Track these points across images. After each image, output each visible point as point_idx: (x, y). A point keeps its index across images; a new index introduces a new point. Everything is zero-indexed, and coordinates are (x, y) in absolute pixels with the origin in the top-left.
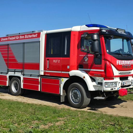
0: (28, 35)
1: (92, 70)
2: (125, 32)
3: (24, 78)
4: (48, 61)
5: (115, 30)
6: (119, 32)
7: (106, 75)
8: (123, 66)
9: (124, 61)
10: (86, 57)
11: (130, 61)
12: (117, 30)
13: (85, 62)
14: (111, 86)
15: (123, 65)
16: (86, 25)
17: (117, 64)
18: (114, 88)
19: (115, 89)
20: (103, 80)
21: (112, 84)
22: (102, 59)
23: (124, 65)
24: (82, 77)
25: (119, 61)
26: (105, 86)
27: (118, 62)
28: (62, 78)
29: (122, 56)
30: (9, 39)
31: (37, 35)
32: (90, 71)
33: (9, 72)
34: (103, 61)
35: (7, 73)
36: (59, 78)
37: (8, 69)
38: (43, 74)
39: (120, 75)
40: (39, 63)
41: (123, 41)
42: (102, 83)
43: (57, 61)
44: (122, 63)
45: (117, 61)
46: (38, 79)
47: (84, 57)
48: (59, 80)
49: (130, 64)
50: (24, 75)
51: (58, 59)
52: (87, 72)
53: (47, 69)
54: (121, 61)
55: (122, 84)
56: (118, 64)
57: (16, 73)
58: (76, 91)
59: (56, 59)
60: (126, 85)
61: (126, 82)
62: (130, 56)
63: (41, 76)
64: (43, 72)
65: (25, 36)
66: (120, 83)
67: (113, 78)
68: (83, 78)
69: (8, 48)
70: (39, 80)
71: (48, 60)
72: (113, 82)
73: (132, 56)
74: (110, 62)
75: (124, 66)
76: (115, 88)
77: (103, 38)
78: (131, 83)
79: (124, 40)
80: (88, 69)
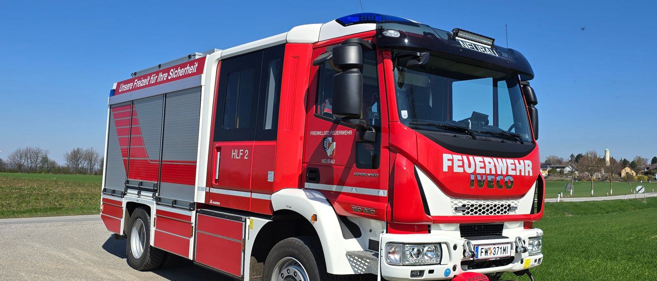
0: (176, 68)
1: (346, 189)
2: (493, 47)
3: (158, 211)
4: (219, 153)
5: (446, 38)
6: (465, 43)
7: (392, 212)
8: (473, 178)
9: (478, 159)
10: (330, 139)
11: (510, 161)
12: (456, 34)
13: (327, 157)
14: (412, 260)
15: (475, 173)
16: (338, 21)
17: (445, 169)
18: (427, 268)
19: (431, 272)
20: (385, 231)
21: (419, 253)
22: (381, 146)
23: (482, 175)
24: (309, 218)
25: (457, 157)
26: (387, 258)
27: (452, 160)
28: (252, 218)
29: (474, 138)
30: (135, 85)
31: (197, 65)
32: (340, 193)
33: (129, 191)
34: (384, 154)
35: (124, 194)
36: (244, 217)
37: (127, 182)
38: (202, 201)
39: (460, 214)
40: (196, 162)
41: (495, 85)
42: (379, 242)
43: (241, 154)
44: (470, 166)
45: (446, 157)
46: (189, 218)
47: (325, 138)
48: (242, 224)
49: (511, 173)
50: (158, 200)
51: (244, 148)
52: (331, 198)
53: (214, 182)
54: (465, 157)
55: (468, 254)
56: (451, 168)
57: (143, 193)
58: (293, 269)
59: (239, 148)
60: (491, 256)
61: (487, 247)
62: (516, 140)
63: (200, 205)
64: (204, 193)
65: (171, 74)
66: (460, 249)
67: (429, 226)
68: (312, 222)
69: (133, 113)
70: (193, 220)
71: (219, 149)
72: (424, 244)
73: (522, 143)
74: (414, 161)
75: (479, 178)
76: (431, 267)
77: (390, 63)
78: (514, 251)
79: (499, 83)
80: (333, 184)
